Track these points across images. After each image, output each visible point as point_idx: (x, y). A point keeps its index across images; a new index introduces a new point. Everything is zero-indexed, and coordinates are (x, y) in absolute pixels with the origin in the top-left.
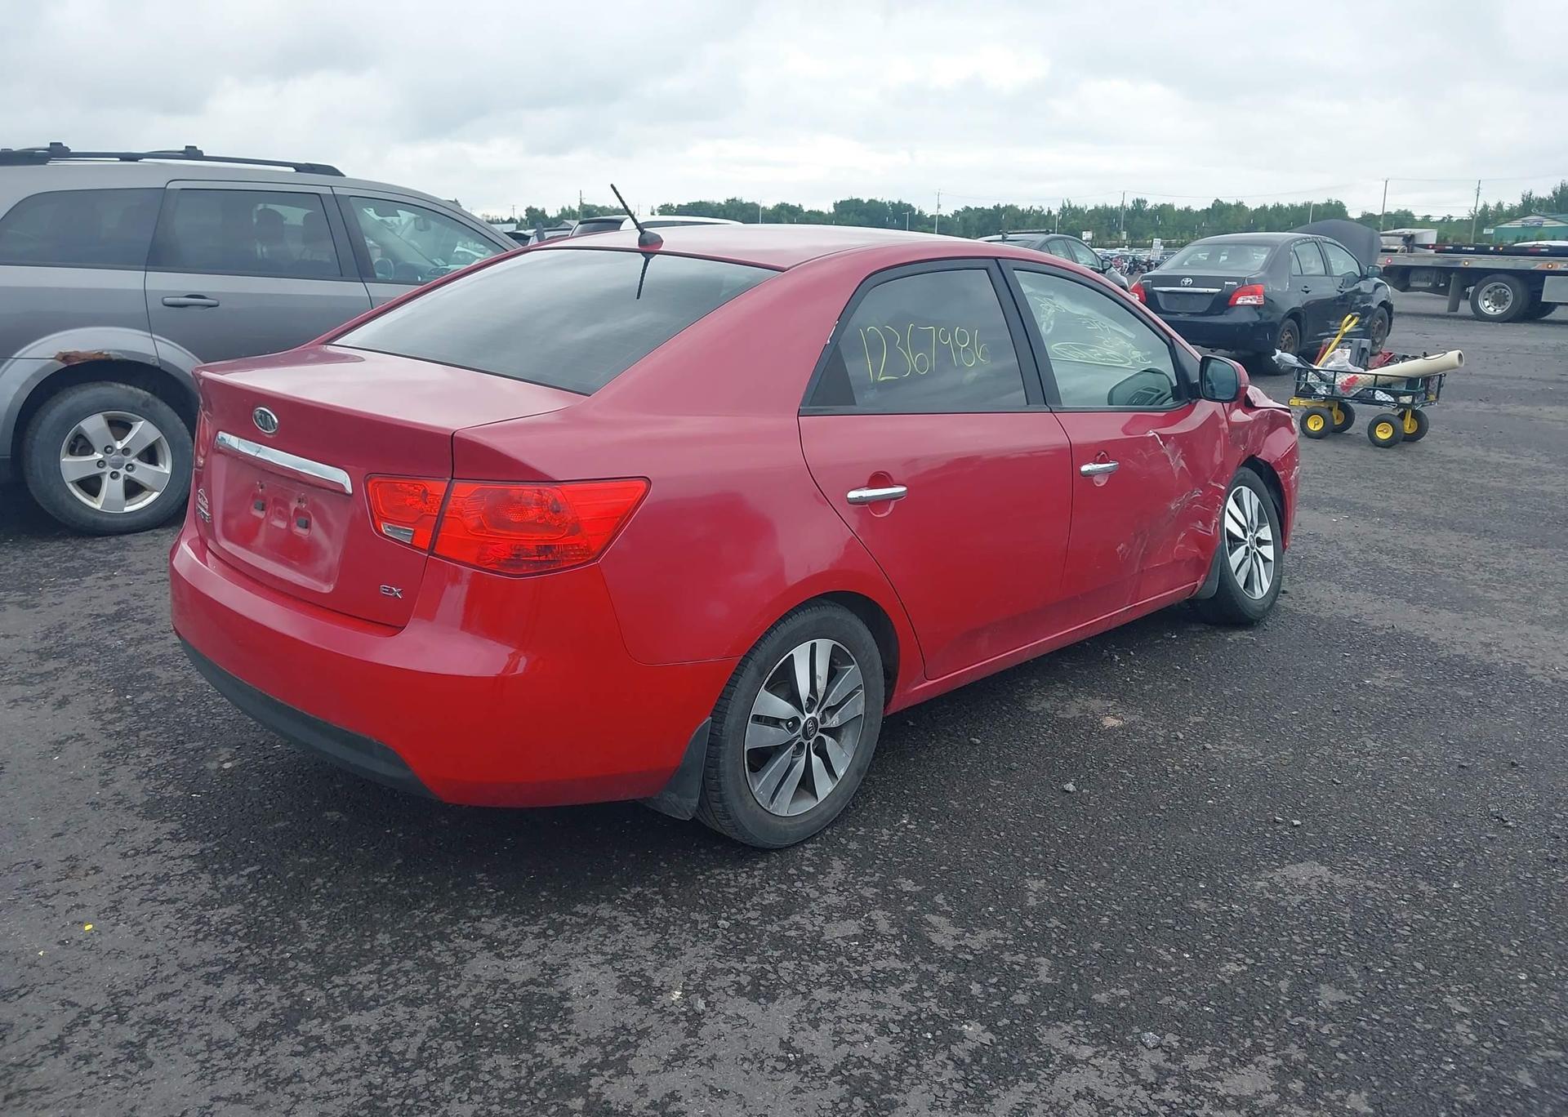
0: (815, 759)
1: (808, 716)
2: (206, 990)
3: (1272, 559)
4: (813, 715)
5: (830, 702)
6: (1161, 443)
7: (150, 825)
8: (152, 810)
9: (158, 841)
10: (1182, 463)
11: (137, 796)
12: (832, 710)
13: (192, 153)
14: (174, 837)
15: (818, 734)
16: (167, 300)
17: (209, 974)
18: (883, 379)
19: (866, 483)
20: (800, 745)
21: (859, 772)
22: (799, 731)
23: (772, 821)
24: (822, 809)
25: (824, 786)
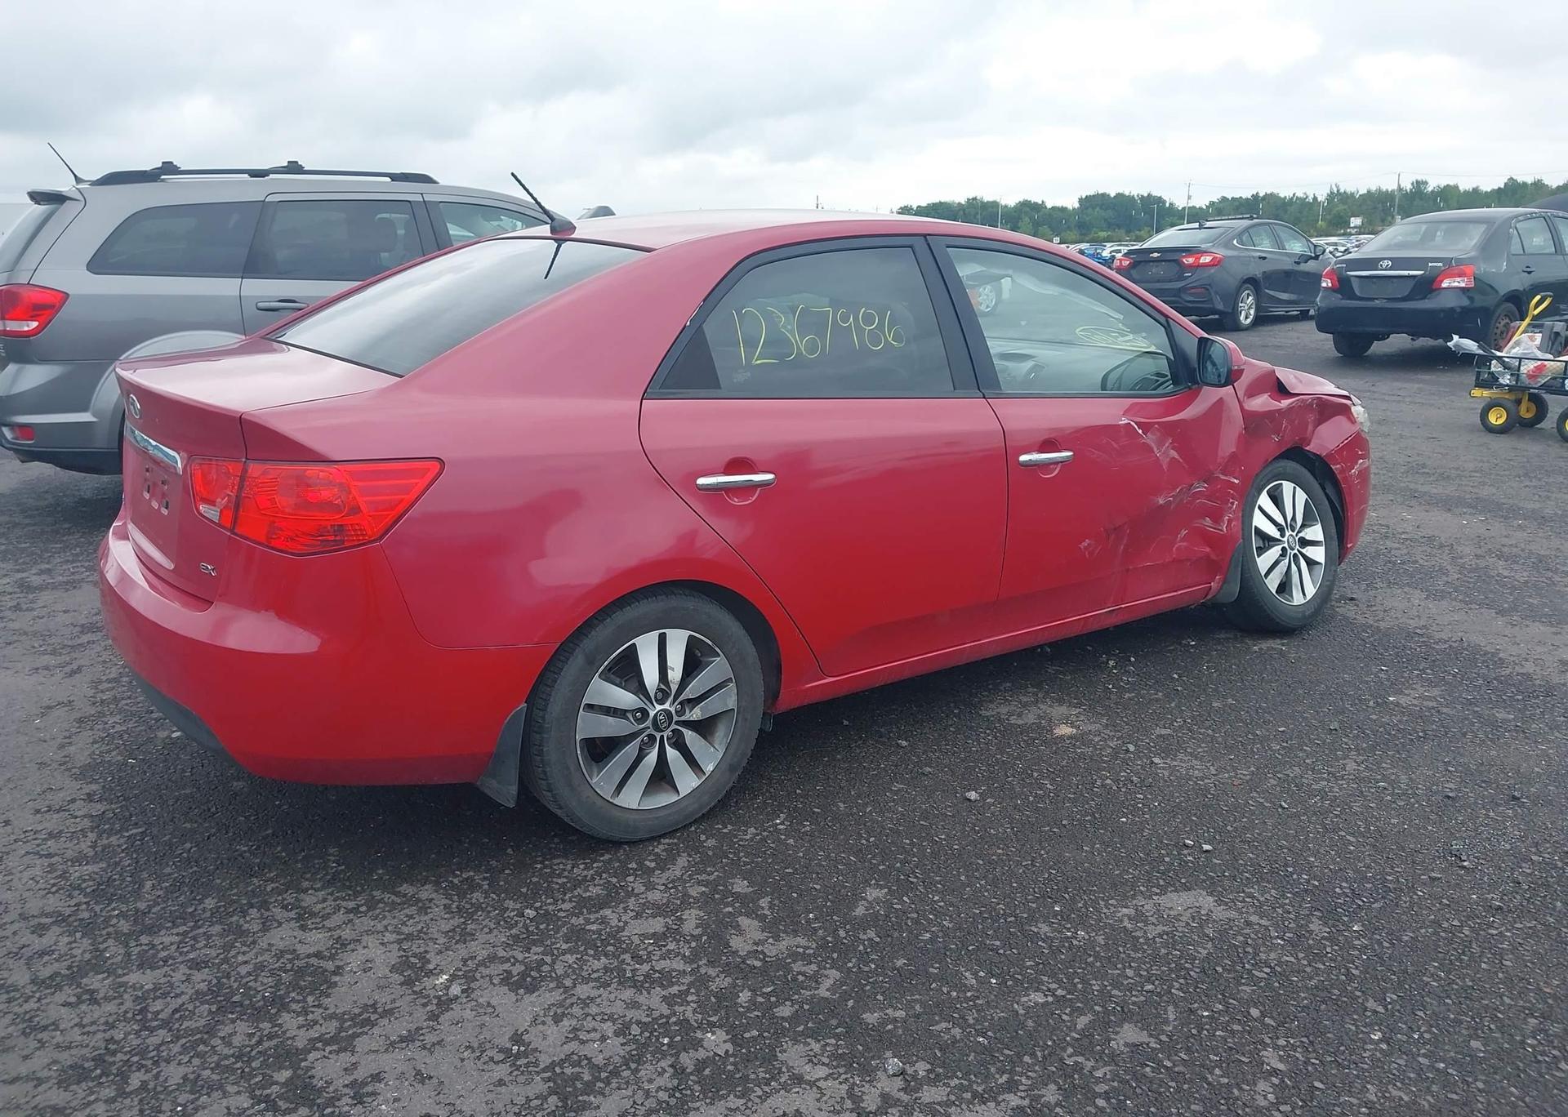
0: (672, 753)
1: (659, 707)
2: (27, 938)
3: (1323, 561)
4: (666, 706)
5: (690, 692)
6: (1140, 432)
7: (76, 785)
8: (84, 773)
9: (73, 801)
10: (1174, 454)
11: (82, 759)
12: (693, 702)
13: (294, 168)
14: (90, 798)
15: (674, 727)
16: (261, 305)
17: (40, 924)
18: (758, 362)
19: (722, 470)
20: (652, 738)
21: (732, 768)
22: (648, 723)
23: (617, 813)
24: (685, 803)
25: (687, 782)
